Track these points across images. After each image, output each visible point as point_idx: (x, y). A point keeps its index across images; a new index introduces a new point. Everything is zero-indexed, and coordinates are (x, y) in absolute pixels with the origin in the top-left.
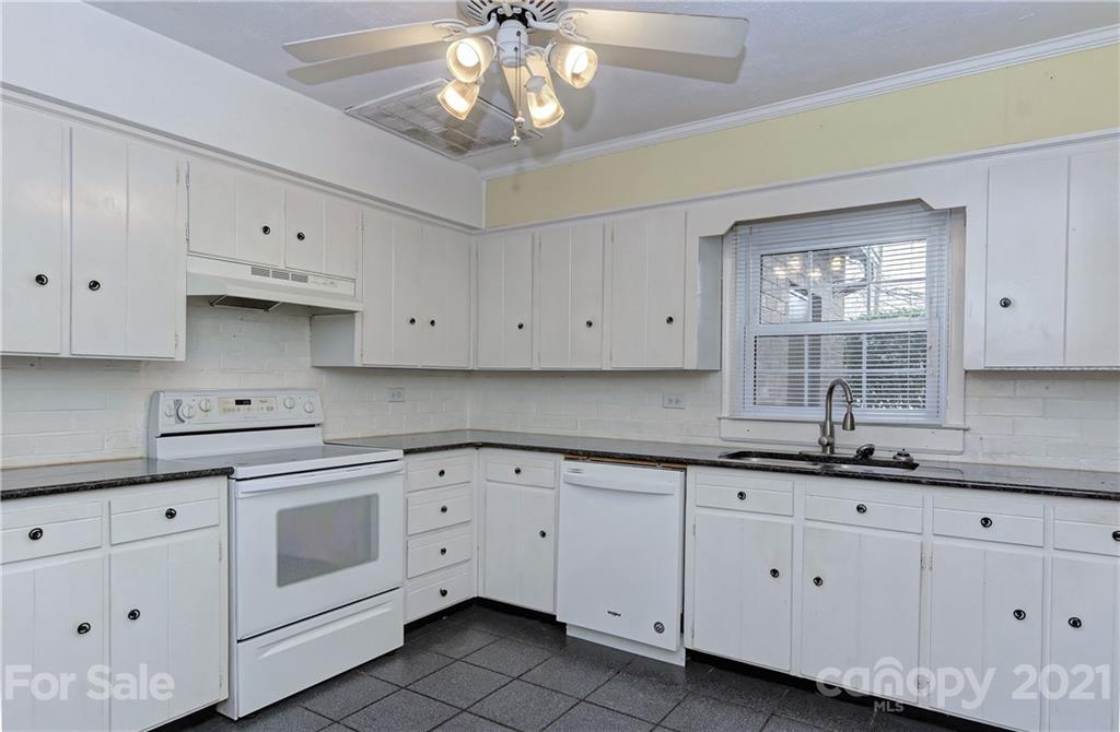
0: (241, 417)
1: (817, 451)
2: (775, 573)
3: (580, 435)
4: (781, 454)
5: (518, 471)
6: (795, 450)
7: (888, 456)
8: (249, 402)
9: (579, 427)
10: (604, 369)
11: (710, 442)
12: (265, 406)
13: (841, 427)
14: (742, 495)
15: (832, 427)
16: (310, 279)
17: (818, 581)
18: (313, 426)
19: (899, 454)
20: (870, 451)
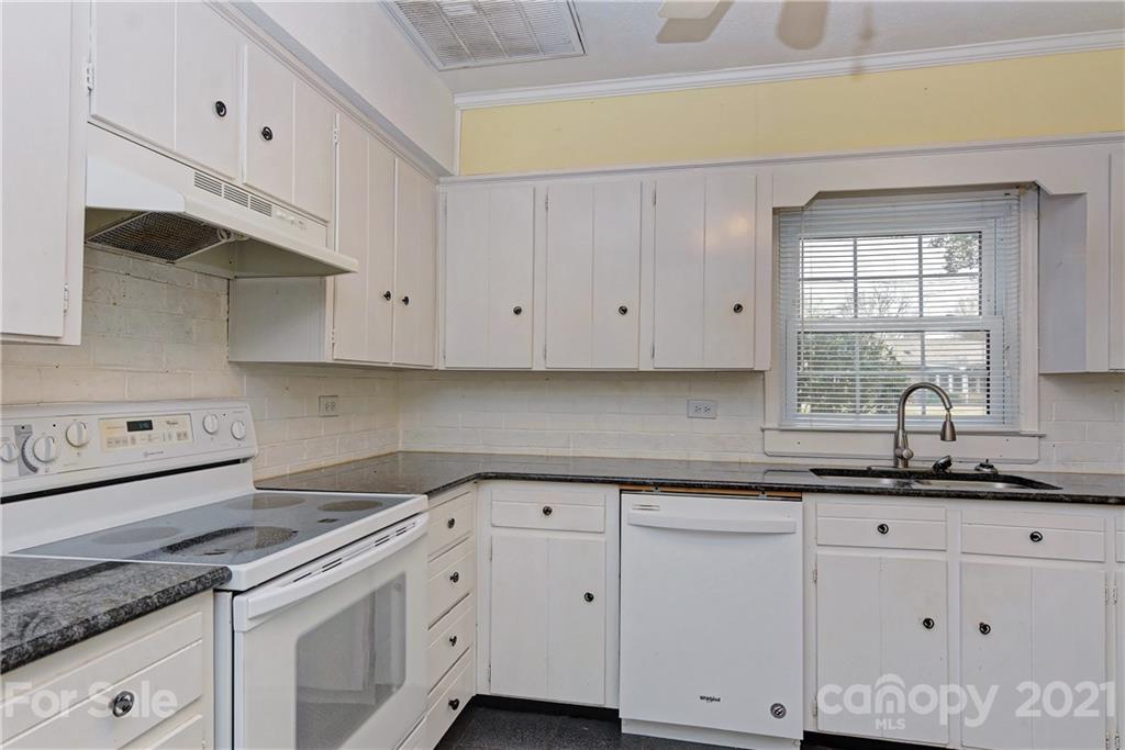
0: (138, 454)
1: (888, 464)
2: (928, 623)
3: (571, 455)
4: (849, 471)
5: (547, 511)
6: (862, 465)
7: (970, 468)
8: (147, 425)
9: (571, 445)
10: (641, 369)
11: (750, 458)
12: (175, 430)
13: (939, 437)
14: (883, 529)
15: (905, 438)
16: (277, 211)
17: (984, 629)
18: (237, 462)
19: (982, 465)
20: (948, 463)
